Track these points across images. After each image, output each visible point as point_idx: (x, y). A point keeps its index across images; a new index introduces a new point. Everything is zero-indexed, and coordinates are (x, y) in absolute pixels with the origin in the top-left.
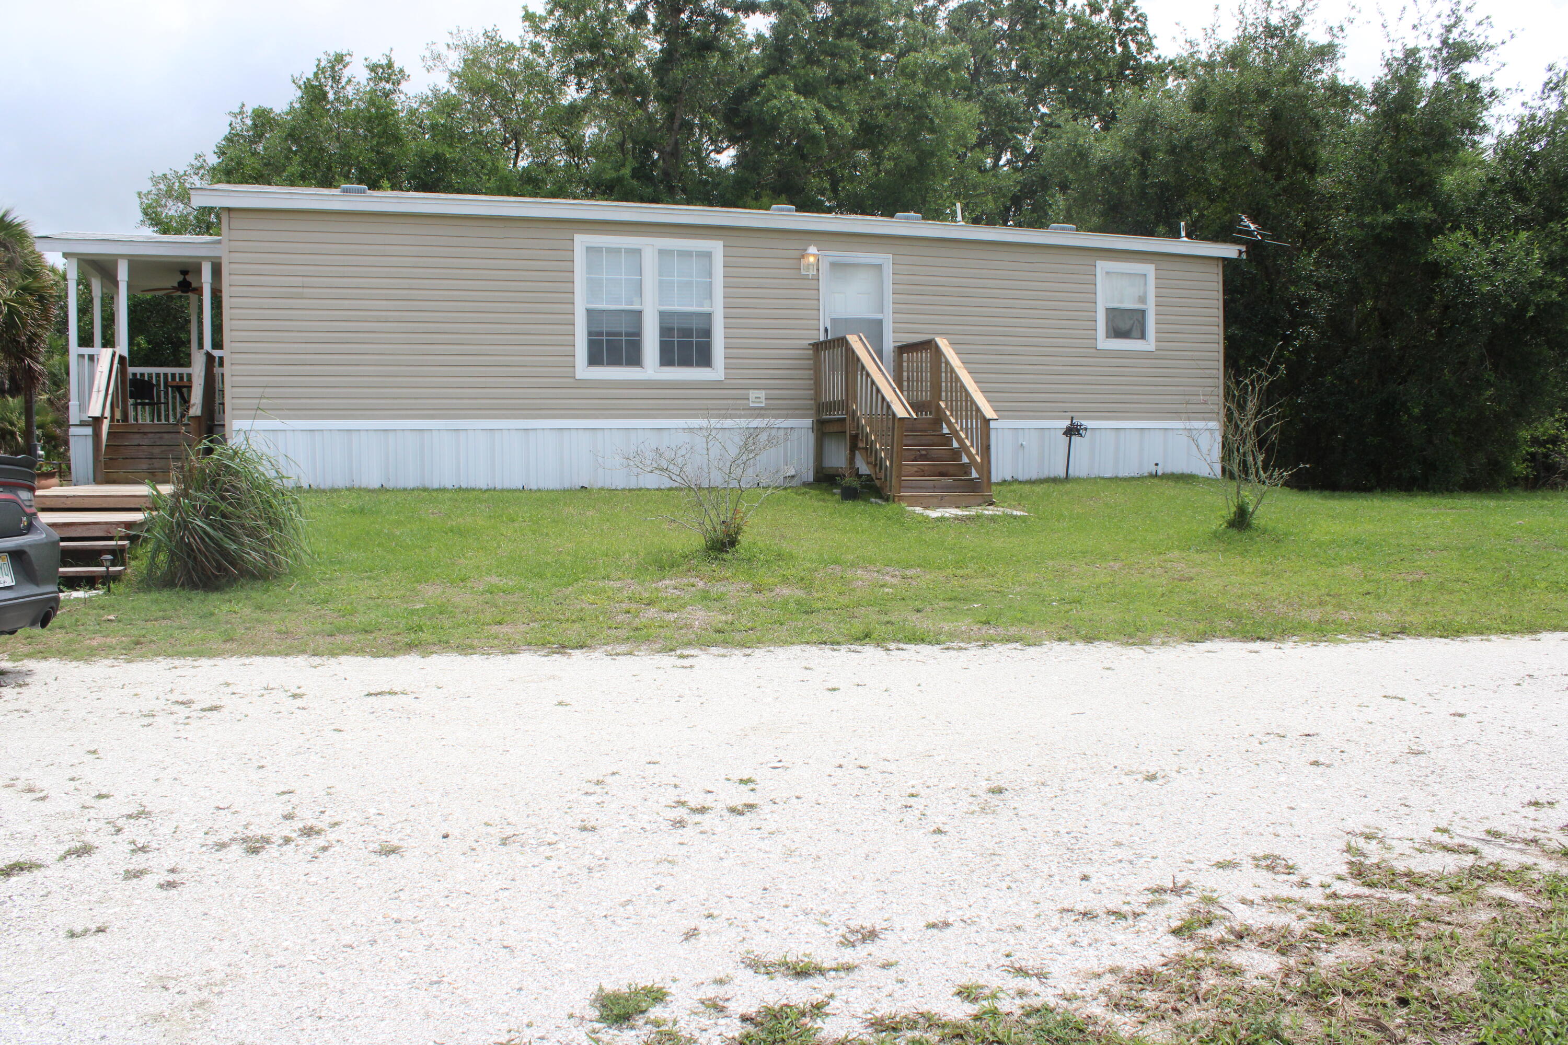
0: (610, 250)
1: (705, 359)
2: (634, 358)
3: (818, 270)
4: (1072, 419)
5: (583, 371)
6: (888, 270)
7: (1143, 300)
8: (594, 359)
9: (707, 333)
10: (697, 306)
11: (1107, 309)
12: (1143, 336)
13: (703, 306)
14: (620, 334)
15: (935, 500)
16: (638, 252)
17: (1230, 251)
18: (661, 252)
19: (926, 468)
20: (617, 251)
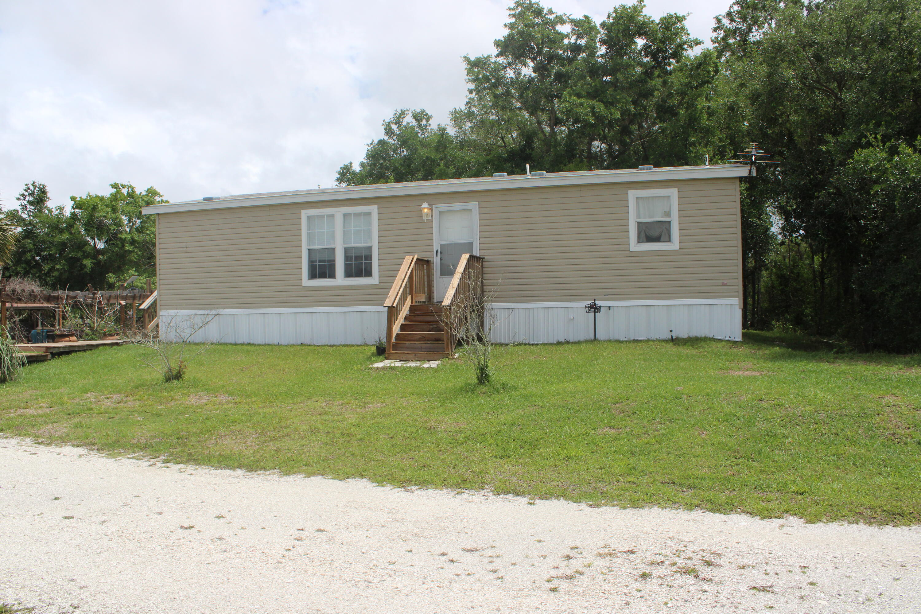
0: (318, 217)
1: (369, 274)
2: (332, 275)
3: (432, 216)
4: (595, 300)
5: (307, 282)
6: (476, 211)
7: (668, 214)
8: (313, 275)
9: (369, 258)
10: (364, 243)
11: (639, 224)
12: (669, 240)
13: (367, 243)
14: (325, 261)
15: (411, 356)
16: (332, 216)
17: (743, 171)
18: (345, 215)
19: (427, 336)
20: (323, 216)
